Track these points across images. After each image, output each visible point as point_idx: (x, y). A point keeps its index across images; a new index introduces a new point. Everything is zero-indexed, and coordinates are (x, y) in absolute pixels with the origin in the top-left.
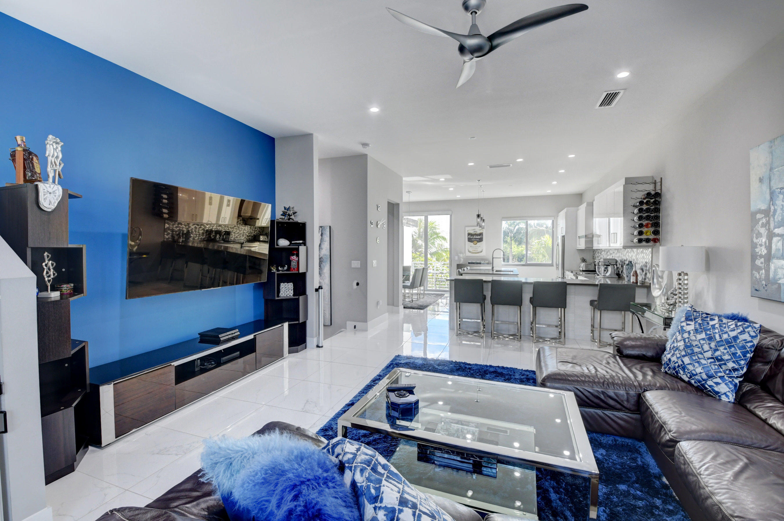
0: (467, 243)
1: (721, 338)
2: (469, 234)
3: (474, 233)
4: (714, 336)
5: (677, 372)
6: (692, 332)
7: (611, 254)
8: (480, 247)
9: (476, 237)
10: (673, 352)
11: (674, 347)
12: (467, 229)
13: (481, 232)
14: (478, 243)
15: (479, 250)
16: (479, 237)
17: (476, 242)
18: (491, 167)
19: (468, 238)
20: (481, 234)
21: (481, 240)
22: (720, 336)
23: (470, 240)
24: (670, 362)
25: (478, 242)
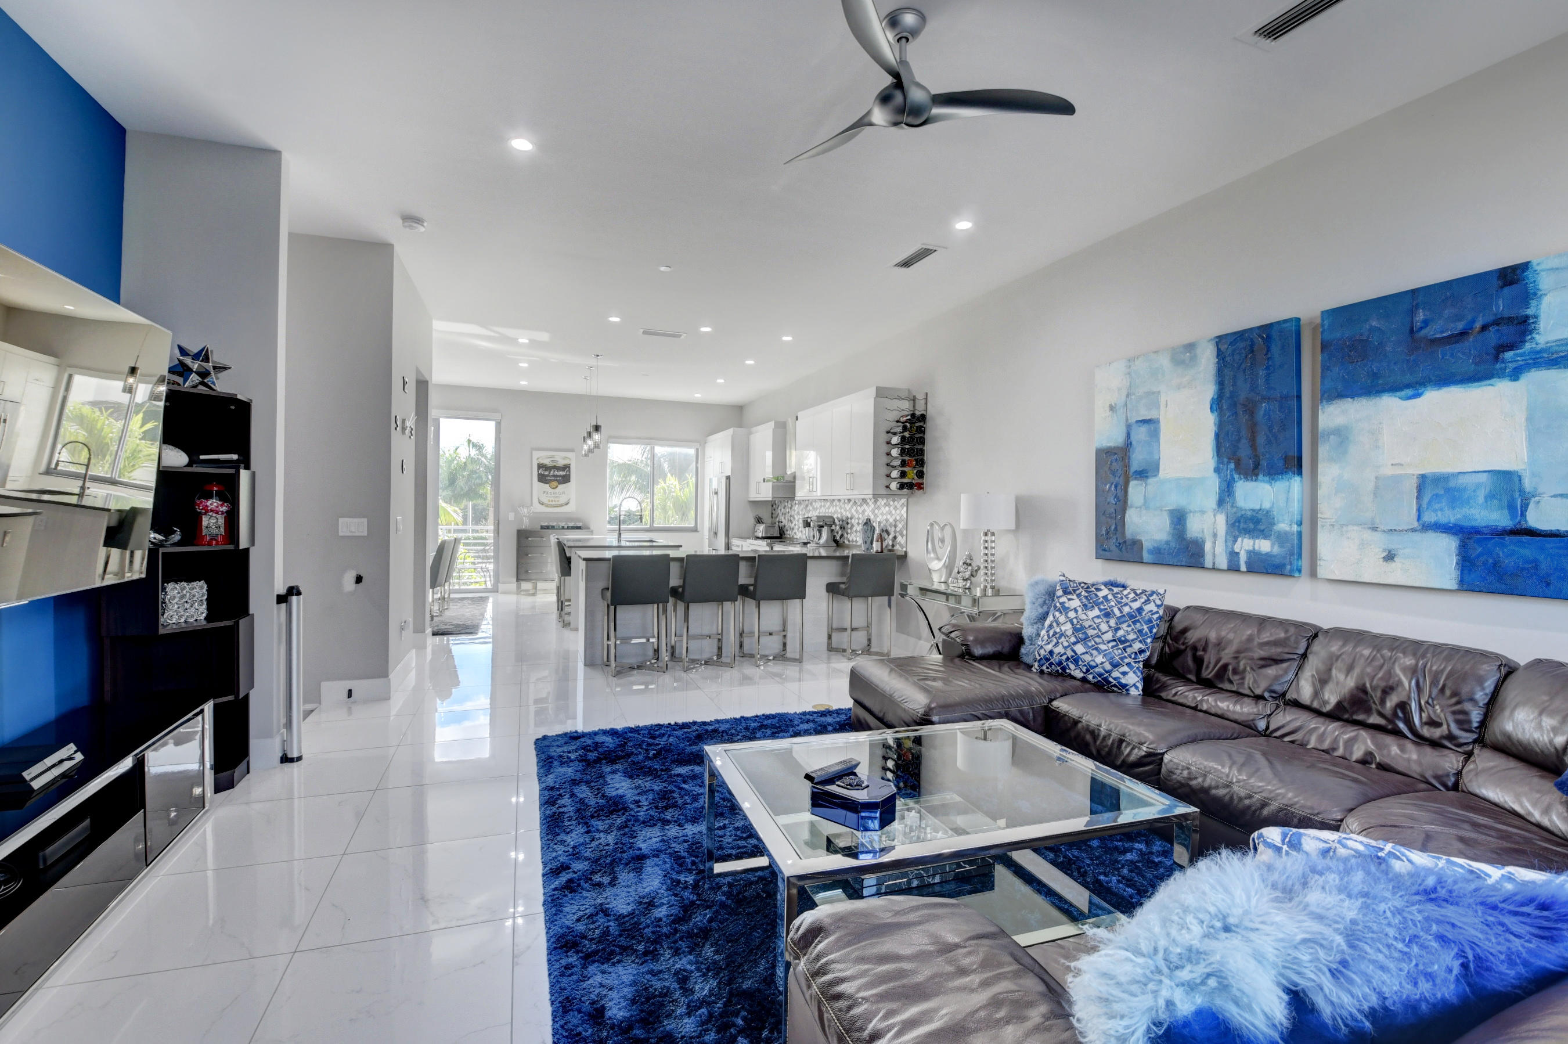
0: (538, 486)
1: (1121, 612)
2: (540, 466)
3: (551, 464)
4: (1112, 611)
5: (1064, 669)
6: (1079, 609)
7: (817, 508)
8: (564, 493)
9: (557, 473)
10: (1055, 640)
11: (1055, 633)
12: (536, 454)
13: (566, 462)
14: (560, 486)
15: (562, 500)
16: (562, 473)
17: (555, 483)
18: (645, 333)
19: (539, 475)
20: (566, 467)
21: (566, 479)
22: (1119, 609)
23: (542, 479)
24: (1052, 655)
25: (560, 483)
